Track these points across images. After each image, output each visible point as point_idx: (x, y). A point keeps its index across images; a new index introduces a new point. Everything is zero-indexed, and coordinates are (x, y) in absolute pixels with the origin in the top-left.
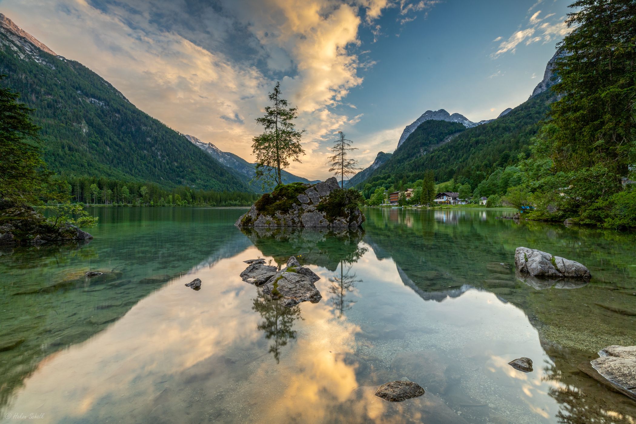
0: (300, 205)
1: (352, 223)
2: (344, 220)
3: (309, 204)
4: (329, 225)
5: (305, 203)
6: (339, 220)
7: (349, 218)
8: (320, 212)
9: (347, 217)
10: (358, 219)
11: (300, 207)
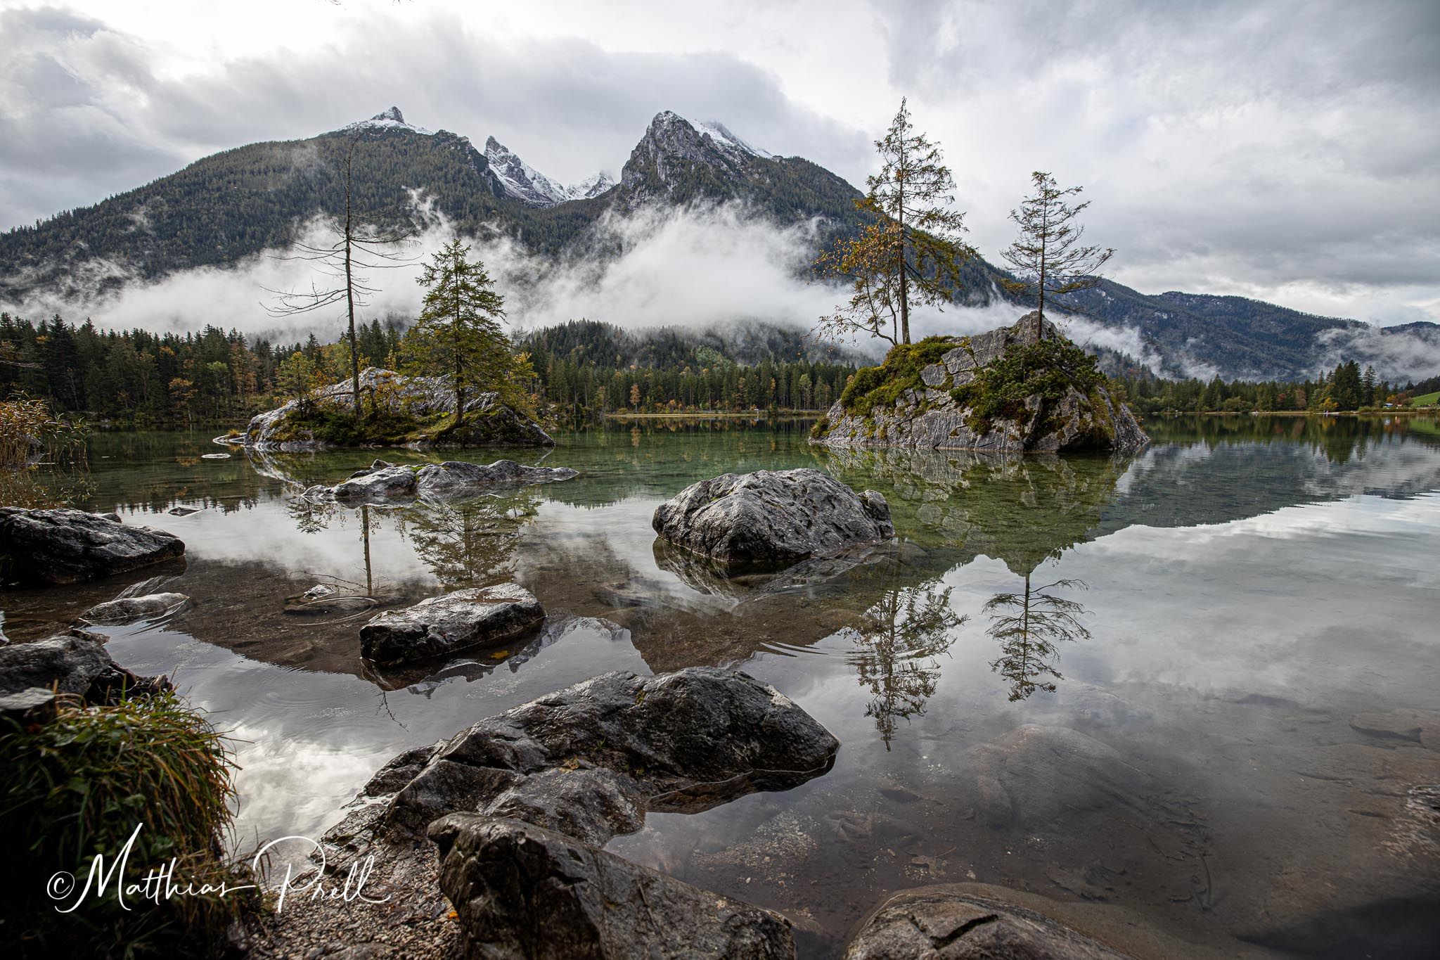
0: (924, 391)
1: (1043, 440)
2: (1014, 431)
3: (942, 389)
4: (975, 440)
5: (933, 387)
6: (1000, 430)
7: (1030, 424)
8: (959, 408)
9: (1024, 422)
10: (1064, 429)
11: (921, 396)
